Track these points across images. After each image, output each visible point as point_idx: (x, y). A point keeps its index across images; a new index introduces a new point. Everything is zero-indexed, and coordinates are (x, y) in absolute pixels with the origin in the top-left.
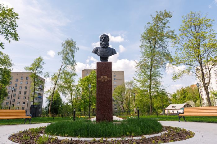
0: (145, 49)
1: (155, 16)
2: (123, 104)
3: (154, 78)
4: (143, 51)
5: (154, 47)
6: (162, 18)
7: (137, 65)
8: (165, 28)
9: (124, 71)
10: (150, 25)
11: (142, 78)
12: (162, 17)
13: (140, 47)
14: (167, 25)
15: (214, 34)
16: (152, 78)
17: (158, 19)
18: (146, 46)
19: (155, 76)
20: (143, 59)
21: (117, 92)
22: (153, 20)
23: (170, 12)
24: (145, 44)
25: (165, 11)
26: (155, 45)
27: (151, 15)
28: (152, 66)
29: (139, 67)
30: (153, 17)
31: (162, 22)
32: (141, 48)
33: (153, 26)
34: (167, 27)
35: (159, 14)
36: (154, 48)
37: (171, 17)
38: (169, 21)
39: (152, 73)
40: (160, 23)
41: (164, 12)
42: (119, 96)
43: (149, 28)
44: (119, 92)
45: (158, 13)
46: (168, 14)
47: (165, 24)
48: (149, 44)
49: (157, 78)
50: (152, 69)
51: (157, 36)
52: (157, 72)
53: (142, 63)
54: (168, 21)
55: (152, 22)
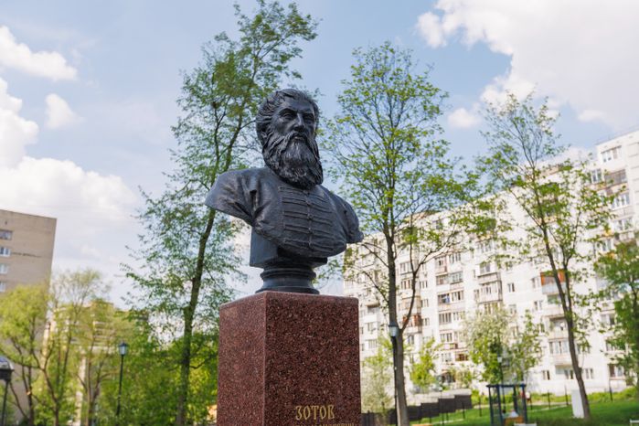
0: (193, 142)
1: (252, 18)
2: (33, 376)
3: (215, 274)
4: (182, 148)
5: (232, 142)
6: (278, 31)
7: (145, 207)
8: (282, 75)
9: (55, 220)
10: (227, 46)
11: (162, 271)
12: (276, 26)
13: (174, 129)
14: (292, 64)
15: (443, 142)
16: (205, 275)
17: (259, 31)
18: (200, 131)
19: (219, 269)
20: (180, 186)
21: (10, 316)
22: (240, 27)
23: (309, 17)
24: (198, 121)
25: (292, 6)
26: (235, 136)
27: (237, 7)
28: (211, 221)
29: (156, 221)
30: (243, 17)
31: (276, 48)
32: (178, 134)
33: (239, 54)
34: (291, 76)
35: (270, 10)
36: (230, 147)
37: (313, 37)
38: (300, 50)
39: (208, 251)
40: (270, 49)
41: (287, 12)
42: (14, 340)
43: (222, 56)
44: (22, 316)
45: (266, 6)
46: (304, 24)
47: (284, 58)
48: (213, 127)
49: (225, 276)
50: (210, 238)
51: (248, 99)
52: (230, 249)
53: (171, 206)
54: (297, 51)
55: (237, 36)
